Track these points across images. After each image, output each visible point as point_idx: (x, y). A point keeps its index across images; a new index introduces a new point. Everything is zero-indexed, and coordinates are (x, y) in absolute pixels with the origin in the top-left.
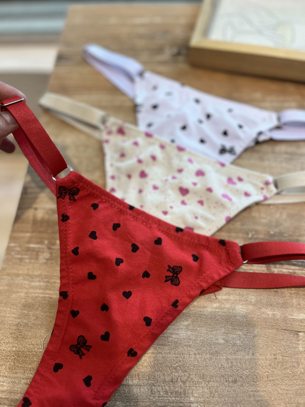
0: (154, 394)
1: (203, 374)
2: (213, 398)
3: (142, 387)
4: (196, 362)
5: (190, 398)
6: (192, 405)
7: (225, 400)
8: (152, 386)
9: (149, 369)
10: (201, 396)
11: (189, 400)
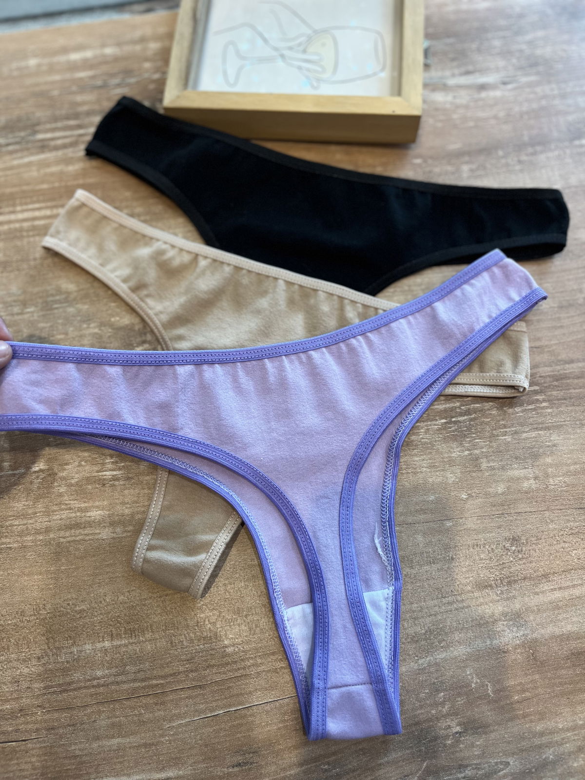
0: (176, 645)
1: (239, 608)
2: (253, 635)
3: (158, 641)
4: (227, 594)
5: (223, 641)
6: (227, 649)
7: (269, 635)
8: (171, 637)
9: (165, 616)
10: (237, 636)
11: (223, 644)
